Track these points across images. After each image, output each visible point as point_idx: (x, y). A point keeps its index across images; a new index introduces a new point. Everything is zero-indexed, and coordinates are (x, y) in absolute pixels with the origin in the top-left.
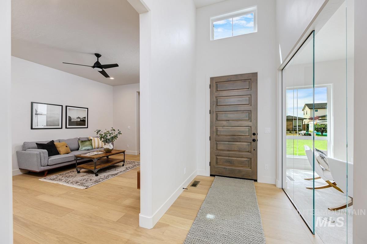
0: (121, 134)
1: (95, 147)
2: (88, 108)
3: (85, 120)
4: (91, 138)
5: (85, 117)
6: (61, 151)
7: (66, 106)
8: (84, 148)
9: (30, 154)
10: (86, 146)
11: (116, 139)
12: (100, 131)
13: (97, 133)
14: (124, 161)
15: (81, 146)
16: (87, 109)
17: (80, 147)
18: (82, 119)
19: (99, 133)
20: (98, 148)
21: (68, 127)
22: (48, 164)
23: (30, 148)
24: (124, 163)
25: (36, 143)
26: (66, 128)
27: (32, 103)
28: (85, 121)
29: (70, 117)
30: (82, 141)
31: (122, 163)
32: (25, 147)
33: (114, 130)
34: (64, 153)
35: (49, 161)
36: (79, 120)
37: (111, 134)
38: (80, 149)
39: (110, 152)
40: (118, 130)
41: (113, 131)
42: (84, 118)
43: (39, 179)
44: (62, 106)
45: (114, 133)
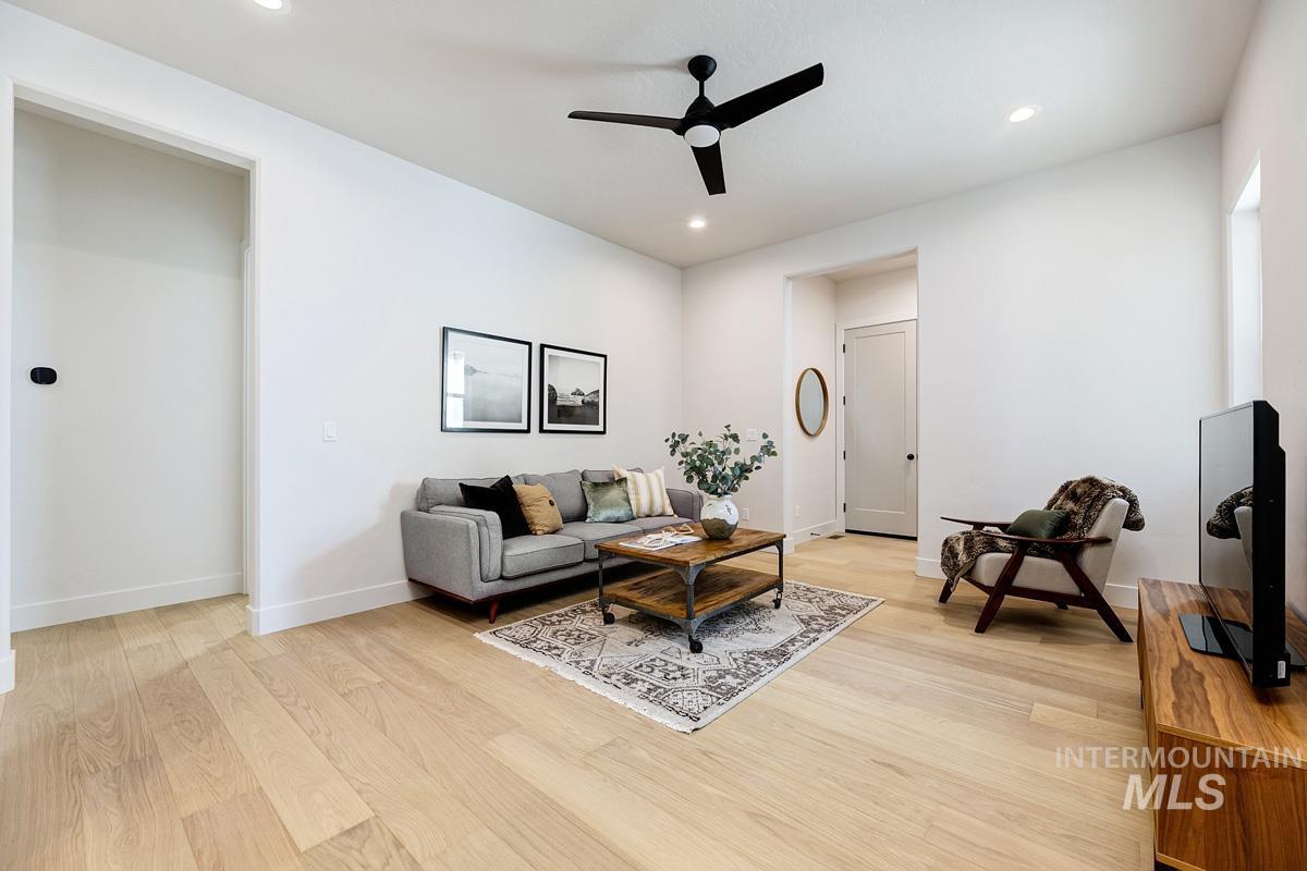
0: (774, 454)
1: (638, 512)
2: (605, 357)
3: (596, 400)
4: (625, 474)
5: (598, 391)
6: (536, 521)
7: (543, 347)
8: (604, 514)
9: (443, 525)
10: (611, 505)
11: (747, 478)
12: (684, 438)
13: (674, 447)
14: (778, 584)
15: (595, 506)
16: (603, 359)
17: (591, 507)
18: (587, 399)
19: (681, 448)
20: (648, 516)
21: (547, 426)
22: (505, 574)
23: (441, 504)
24: (781, 592)
25: (461, 485)
26: (542, 430)
27: (445, 331)
28: (597, 405)
29: (554, 389)
30: (595, 484)
31: (773, 593)
32: (427, 497)
33: (735, 438)
34: (546, 529)
35: (507, 561)
36: (578, 401)
37: (723, 453)
38: (589, 514)
39: (727, 539)
40: (765, 436)
41: (730, 440)
42: (593, 392)
43: (476, 635)
44: (530, 344)
45: (737, 451)
